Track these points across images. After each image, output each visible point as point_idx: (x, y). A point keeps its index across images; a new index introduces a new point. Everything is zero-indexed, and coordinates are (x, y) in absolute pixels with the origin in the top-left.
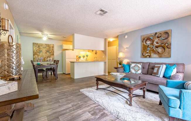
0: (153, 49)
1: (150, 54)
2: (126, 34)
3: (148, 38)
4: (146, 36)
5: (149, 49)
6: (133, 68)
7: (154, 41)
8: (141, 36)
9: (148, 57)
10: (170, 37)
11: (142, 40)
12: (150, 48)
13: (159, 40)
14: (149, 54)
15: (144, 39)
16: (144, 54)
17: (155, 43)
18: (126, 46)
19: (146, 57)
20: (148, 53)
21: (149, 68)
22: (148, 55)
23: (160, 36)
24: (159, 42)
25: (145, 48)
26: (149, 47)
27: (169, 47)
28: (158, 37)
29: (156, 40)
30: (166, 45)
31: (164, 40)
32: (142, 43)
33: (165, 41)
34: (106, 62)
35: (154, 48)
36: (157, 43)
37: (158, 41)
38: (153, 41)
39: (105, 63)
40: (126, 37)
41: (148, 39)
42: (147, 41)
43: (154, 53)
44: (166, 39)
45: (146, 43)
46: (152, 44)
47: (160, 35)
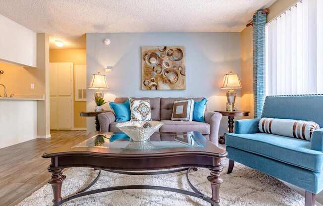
0: (162, 75)
1: (157, 83)
2: (109, 35)
3: (153, 53)
4: (149, 49)
5: (156, 74)
6: (138, 109)
7: (163, 60)
8: (141, 48)
9: (154, 88)
10: (184, 58)
11: (143, 55)
12: (156, 72)
13: (169, 59)
14: (154, 83)
15: (146, 54)
16: (146, 83)
17: (164, 65)
18: (106, 63)
19: (150, 89)
20: (153, 81)
21: (162, 107)
22: (154, 85)
23: (172, 54)
24: (170, 63)
25: (147, 72)
26: (155, 69)
27: (183, 74)
28: (168, 55)
29: (166, 59)
30: (180, 69)
31: (176, 60)
32: (143, 61)
33: (178, 62)
34: (44, 102)
35: (163, 72)
36: (168, 65)
37: (168, 62)
38: (161, 61)
39: (40, 103)
40: (108, 42)
41: (153, 55)
42: (152, 59)
43: (163, 82)
44: (179, 60)
45: (150, 63)
46: (160, 65)
47: (171, 52)
